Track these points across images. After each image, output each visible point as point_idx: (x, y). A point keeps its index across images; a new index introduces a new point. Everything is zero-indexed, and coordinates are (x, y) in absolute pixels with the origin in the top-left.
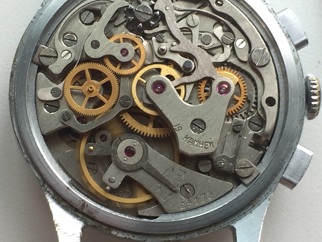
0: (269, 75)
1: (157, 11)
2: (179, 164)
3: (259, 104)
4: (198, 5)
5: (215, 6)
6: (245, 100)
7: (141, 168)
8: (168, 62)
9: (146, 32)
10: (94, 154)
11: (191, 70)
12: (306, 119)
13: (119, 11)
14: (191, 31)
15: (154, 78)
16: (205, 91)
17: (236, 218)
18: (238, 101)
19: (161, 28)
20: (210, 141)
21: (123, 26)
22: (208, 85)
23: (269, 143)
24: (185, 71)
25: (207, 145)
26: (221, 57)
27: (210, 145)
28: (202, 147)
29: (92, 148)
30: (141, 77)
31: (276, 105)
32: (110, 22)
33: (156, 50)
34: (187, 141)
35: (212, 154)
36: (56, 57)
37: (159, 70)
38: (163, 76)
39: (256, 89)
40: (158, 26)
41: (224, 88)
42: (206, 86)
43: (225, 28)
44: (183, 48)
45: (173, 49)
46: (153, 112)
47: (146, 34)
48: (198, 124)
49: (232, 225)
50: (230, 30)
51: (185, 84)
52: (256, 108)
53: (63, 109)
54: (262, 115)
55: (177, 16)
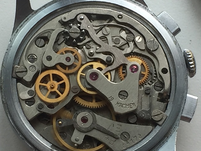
0: (160, 55)
1: (83, 30)
2: (117, 121)
3: (158, 74)
4: (107, 21)
5: (118, 19)
6: (149, 74)
8: (96, 60)
9: (79, 44)
10: (63, 126)
11: (112, 62)
12: (189, 77)
13: (59, 35)
14: (106, 38)
15: (90, 71)
16: (123, 73)
18: (144, 75)
19: (87, 39)
20: (133, 102)
21: (64, 43)
22: (124, 69)
23: (169, 97)
24: (108, 63)
25: (131, 105)
26: (128, 50)
27: (133, 105)
28: (128, 107)
29: (60, 122)
30: (82, 72)
31: (169, 72)
32: (55, 42)
33: (87, 54)
34: (119, 105)
35: (136, 110)
36: (27, 71)
37: (92, 66)
38: (95, 69)
39: (154, 65)
40: (85, 39)
41: (134, 69)
42: (123, 70)
43: (127, 32)
44: (104, 49)
45: (97, 51)
46: (94, 92)
47: (79, 45)
48: (123, 94)
50: (131, 32)
51: (110, 71)
52: (156, 77)
53: (38, 102)
54: (161, 80)
55: (96, 30)
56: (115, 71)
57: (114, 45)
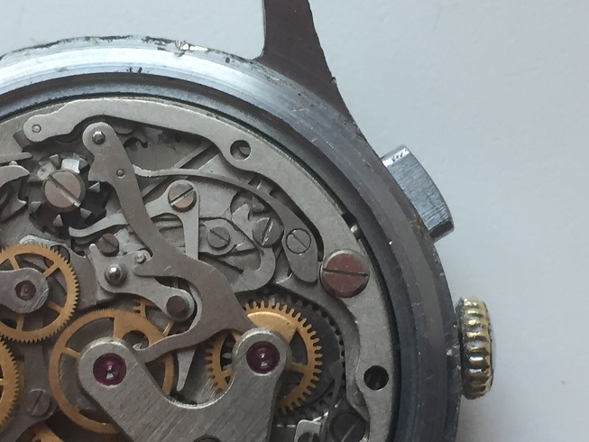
56: (192, 354)
57: (206, 249)
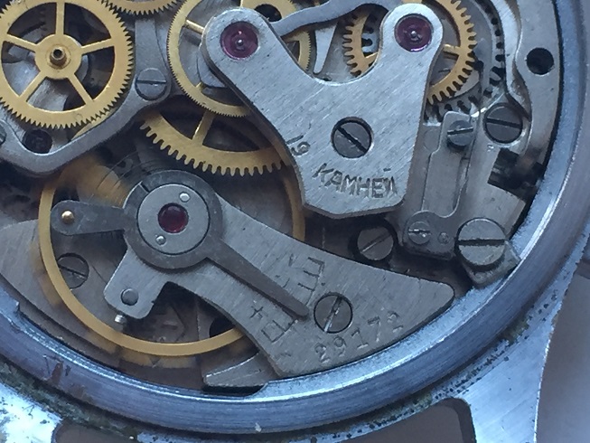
7: (207, 261)
17: (469, 377)
49: (460, 396)
